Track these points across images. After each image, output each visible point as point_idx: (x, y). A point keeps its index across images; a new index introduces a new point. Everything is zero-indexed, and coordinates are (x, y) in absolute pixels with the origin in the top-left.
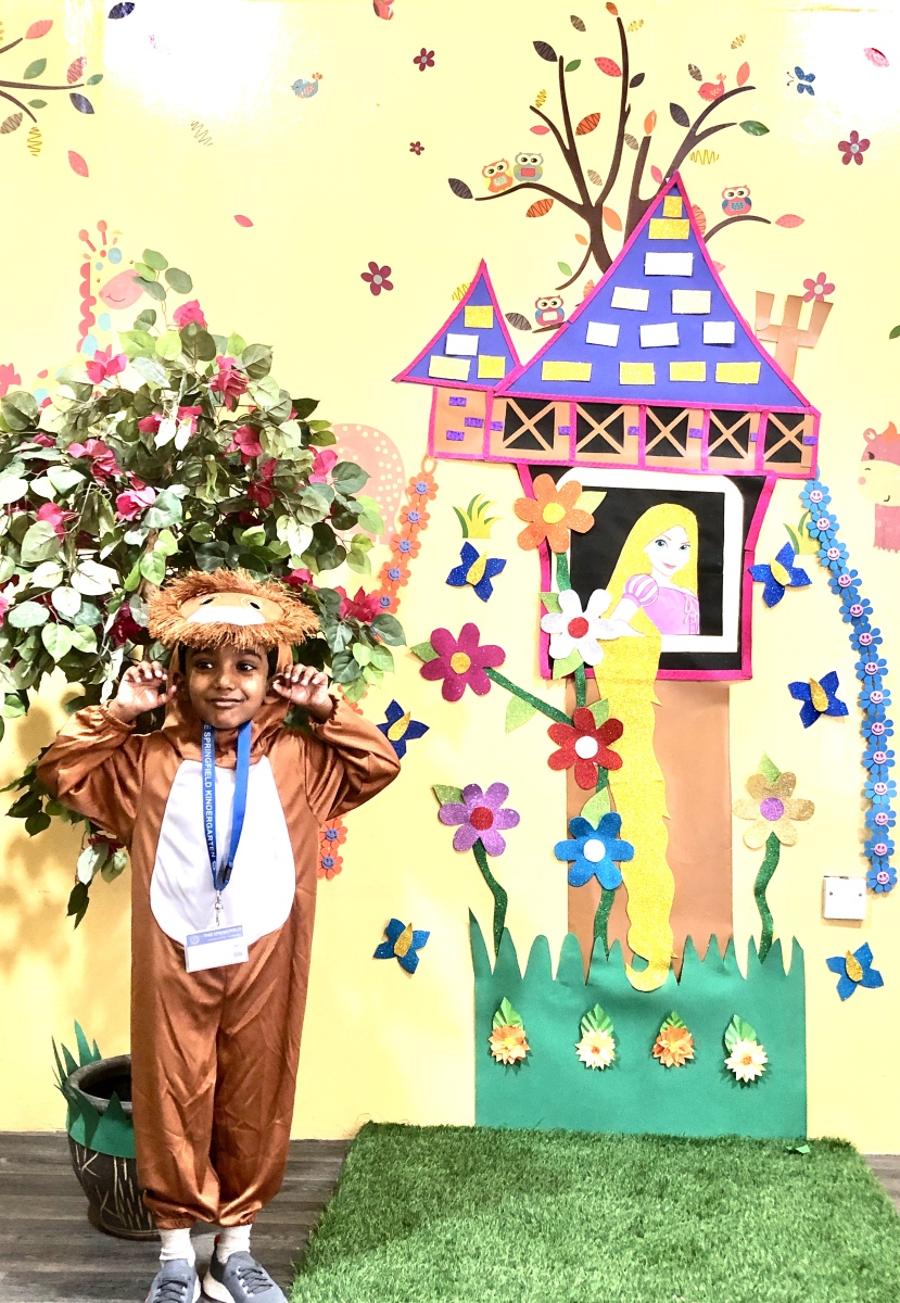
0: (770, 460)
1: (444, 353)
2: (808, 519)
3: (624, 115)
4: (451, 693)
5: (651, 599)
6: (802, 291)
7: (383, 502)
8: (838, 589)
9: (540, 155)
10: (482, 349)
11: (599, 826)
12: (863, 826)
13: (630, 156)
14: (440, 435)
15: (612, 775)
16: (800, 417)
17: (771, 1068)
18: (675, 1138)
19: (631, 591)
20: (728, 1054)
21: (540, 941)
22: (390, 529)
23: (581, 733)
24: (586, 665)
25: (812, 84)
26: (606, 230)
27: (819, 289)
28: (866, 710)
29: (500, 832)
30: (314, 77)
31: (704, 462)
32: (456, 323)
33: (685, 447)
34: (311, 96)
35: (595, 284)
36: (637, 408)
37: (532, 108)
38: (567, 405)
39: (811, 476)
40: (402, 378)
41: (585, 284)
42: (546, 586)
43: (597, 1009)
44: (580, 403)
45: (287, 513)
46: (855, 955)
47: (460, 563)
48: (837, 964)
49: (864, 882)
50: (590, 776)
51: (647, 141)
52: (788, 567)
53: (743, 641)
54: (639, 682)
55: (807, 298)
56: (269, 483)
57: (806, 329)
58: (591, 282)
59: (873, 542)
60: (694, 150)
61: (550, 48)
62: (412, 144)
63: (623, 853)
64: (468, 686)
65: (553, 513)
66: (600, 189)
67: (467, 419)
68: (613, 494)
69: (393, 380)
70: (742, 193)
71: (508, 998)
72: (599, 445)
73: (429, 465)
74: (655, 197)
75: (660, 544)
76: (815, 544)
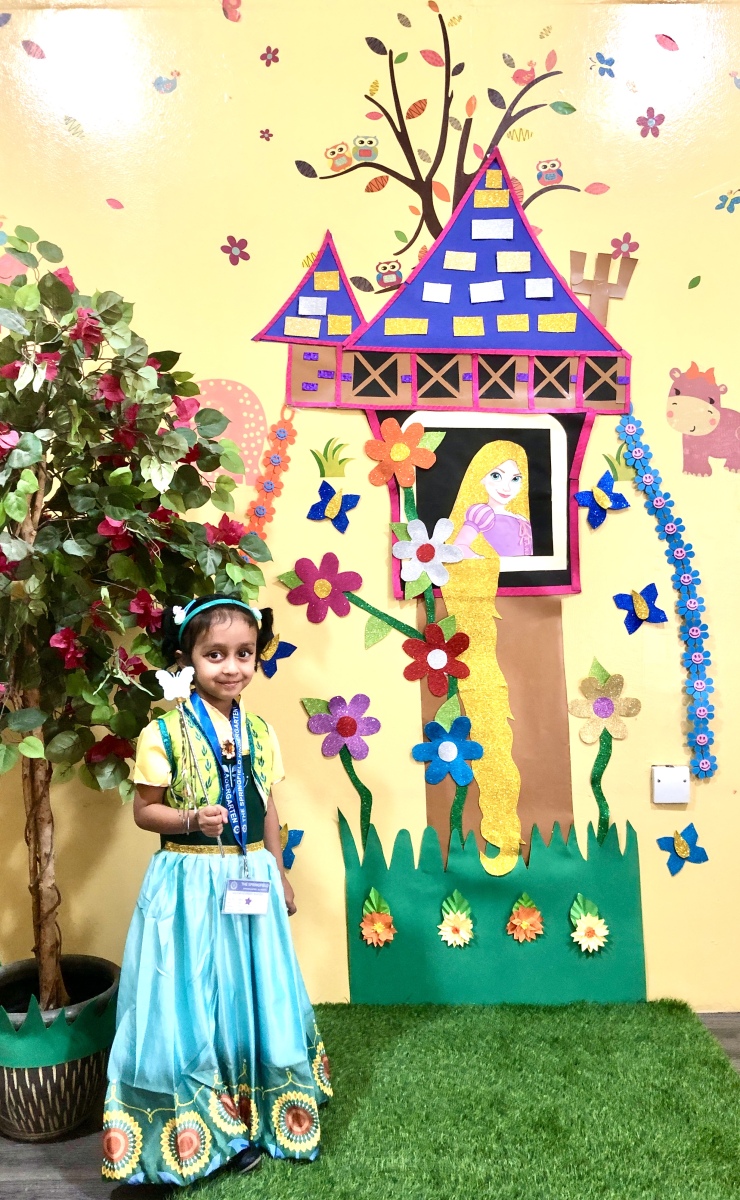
0: (588, 399)
1: (297, 314)
2: (624, 450)
3: (448, 100)
4: (315, 616)
5: (488, 526)
6: (611, 250)
7: (248, 448)
8: (653, 510)
9: (375, 137)
10: (331, 309)
11: (452, 729)
12: (685, 720)
13: (454, 137)
14: (297, 386)
15: (462, 684)
16: (614, 360)
17: (612, 940)
18: (530, 1006)
19: (471, 518)
20: (574, 928)
21: (404, 835)
22: (256, 471)
23: (431, 647)
24: (434, 586)
25: (613, 68)
26: (437, 202)
27: (625, 248)
28: (683, 617)
29: (363, 738)
30: (172, 74)
31: (531, 402)
32: (306, 288)
33: (513, 390)
34: (171, 91)
35: (429, 247)
36: (469, 357)
37: (366, 96)
38: (409, 355)
39: (626, 411)
40: (259, 338)
41: (419, 249)
42: (395, 517)
43: (455, 894)
44: (419, 354)
45: (149, 453)
46: (682, 834)
47: (318, 499)
48: (666, 844)
49: (687, 770)
50: (440, 685)
51: (469, 122)
52: (609, 492)
53: (572, 559)
54: (481, 599)
55: (615, 255)
56: (132, 426)
57: (615, 282)
58: (424, 248)
59: (682, 468)
60: (511, 129)
61: (381, 43)
62: (262, 132)
63: (472, 752)
64: (330, 609)
65: (400, 452)
66: (431, 165)
67: (320, 372)
68: (451, 433)
69: (253, 339)
70: (554, 165)
71: (376, 888)
72: (437, 391)
73: (288, 414)
74: (478, 171)
75: (495, 477)
76: (632, 472)
